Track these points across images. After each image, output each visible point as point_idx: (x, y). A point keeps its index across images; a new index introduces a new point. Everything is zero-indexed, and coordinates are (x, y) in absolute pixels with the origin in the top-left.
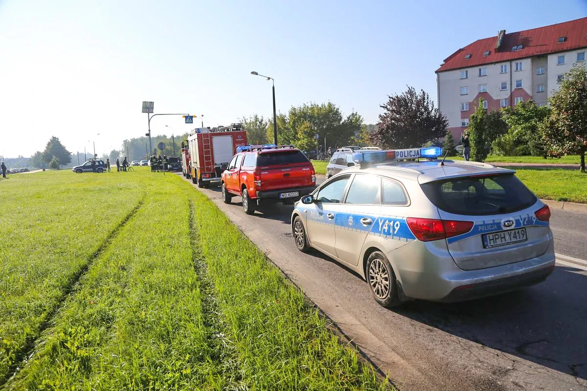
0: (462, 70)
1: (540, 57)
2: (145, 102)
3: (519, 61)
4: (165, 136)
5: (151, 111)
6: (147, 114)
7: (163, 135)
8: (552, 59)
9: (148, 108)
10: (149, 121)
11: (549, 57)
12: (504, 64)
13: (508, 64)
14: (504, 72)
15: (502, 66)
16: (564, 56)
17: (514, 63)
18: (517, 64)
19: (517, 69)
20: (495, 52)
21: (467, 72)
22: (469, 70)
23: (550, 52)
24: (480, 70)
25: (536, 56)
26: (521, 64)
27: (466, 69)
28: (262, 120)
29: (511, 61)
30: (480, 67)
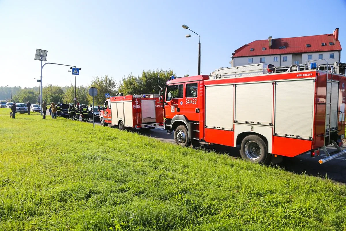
0: (249, 58)
1: (297, 55)
2: (39, 50)
3: (285, 56)
4: (20, 87)
5: (43, 58)
6: (40, 61)
7: (18, 86)
8: (305, 56)
9: (41, 55)
10: (42, 68)
11: (303, 55)
12: (276, 56)
13: (278, 56)
14: (276, 61)
15: (275, 58)
16: (311, 55)
17: (282, 56)
18: (284, 57)
19: (284, 60)
20: (269, 49)
21: (252, 59)
22: (254, 58)
23: (304, 52)
24: (261, 58)
25: (295, 53)
26: (286, 57)
27: (252, 57)
28: (111, 80)
29: (280, 55)
30: (261, 57)
